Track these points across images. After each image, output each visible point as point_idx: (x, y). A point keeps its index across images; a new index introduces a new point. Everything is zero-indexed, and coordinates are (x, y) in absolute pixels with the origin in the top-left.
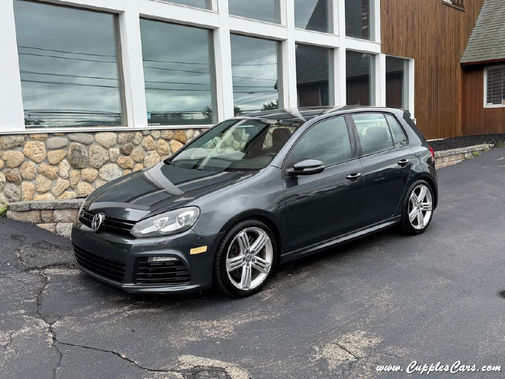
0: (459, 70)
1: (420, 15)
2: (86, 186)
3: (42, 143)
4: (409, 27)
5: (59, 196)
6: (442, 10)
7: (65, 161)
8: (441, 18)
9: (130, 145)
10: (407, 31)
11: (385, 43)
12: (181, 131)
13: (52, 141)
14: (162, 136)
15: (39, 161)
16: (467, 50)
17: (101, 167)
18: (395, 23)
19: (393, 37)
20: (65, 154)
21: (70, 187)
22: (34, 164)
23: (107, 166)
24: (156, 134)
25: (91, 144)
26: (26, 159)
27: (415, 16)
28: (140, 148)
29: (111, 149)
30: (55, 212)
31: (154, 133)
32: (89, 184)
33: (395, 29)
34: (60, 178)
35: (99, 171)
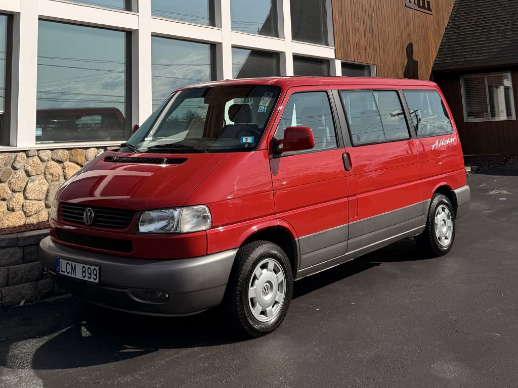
9: (9, 169)
10: (365, 35)
11: (340, 48)
12: (80, 151)
14: (54, 157)
24: (46, 155)
28: (21, 173)
31: (42, 154)
33: (351, 33)
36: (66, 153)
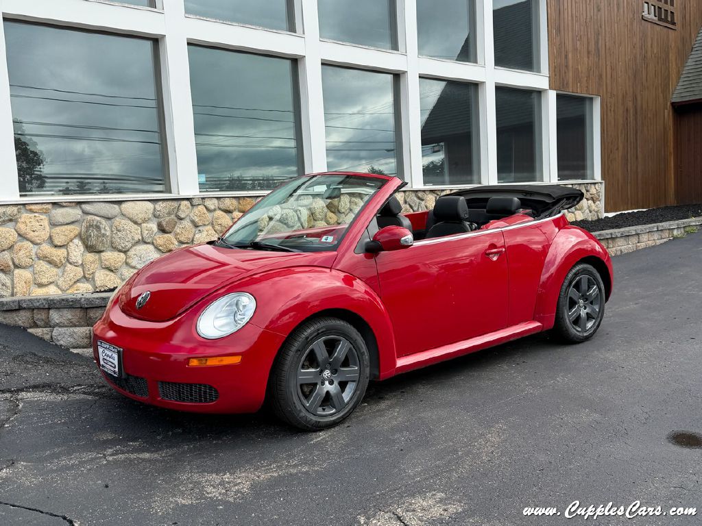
0: (668, 114)
1: (608, 35)
3: (43, 217)
4: (591, 53)
5: (68, 289)
6: (642, 28)
7: (77, 241)
8: (641, 39)
9: (173, 219)
10: (588, 57)
11: (555, 75)
12: (249, 200)
13: (59, 213)
14: (221, 206)
15: (39, 242)
16: (680, 84)
17: (128, 251)
18: (570, 48)
19: (567, 66)
20: (77, 232)
21: (84, 277)
22: (32, 245)
23: (138, 248)
24: (212, 204)
25: (115, 217)
26: (20, 238)
28: (187, 224)
29: (144, 225)
30: (51, 312)
31: (208, 203)
32: (111, 273)
33: (570, 55)
34: (69, 265)
35: (126, 255)
36: (234, 202)
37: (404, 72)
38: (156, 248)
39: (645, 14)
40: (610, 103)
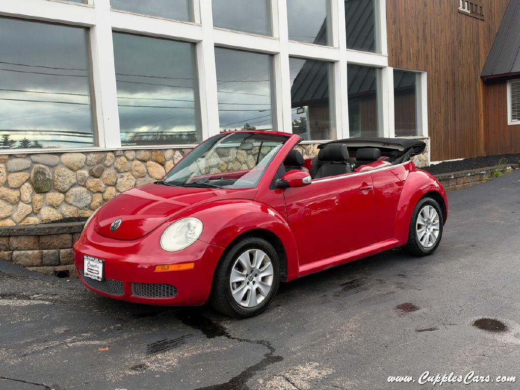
0: (479, 84)
1: (433, 25)
2: (51, 211)
3: (2, 165)
4: (420, 38)
5: (21, 222)
6: (458, 19)
7: (27, 184)
8: (457, 28)
9: (101, 167)
10: (418, 42)
11: (393, 55)
12: (159, 152)
13: (13, 163)
14: (138, 157)
17: (66, 191)
18: (404, 34)
19: (401, 49)
20: (27, 177)
21: (33, 212)
23: (74, 190)
24: (131, 155)
25: (56, 166)
27: (427, 26)
28: (112, 171)
29: (79, 171)
30: (11, 239)
31: (128, 154)
32: (53, 209)
33: (404, 41)
34: (21, 203)
35: (65, 195)
36: (148, 153)
37: (277, 53)
38: (89, 189)
39: (461, 8)
40: (435, 76)
